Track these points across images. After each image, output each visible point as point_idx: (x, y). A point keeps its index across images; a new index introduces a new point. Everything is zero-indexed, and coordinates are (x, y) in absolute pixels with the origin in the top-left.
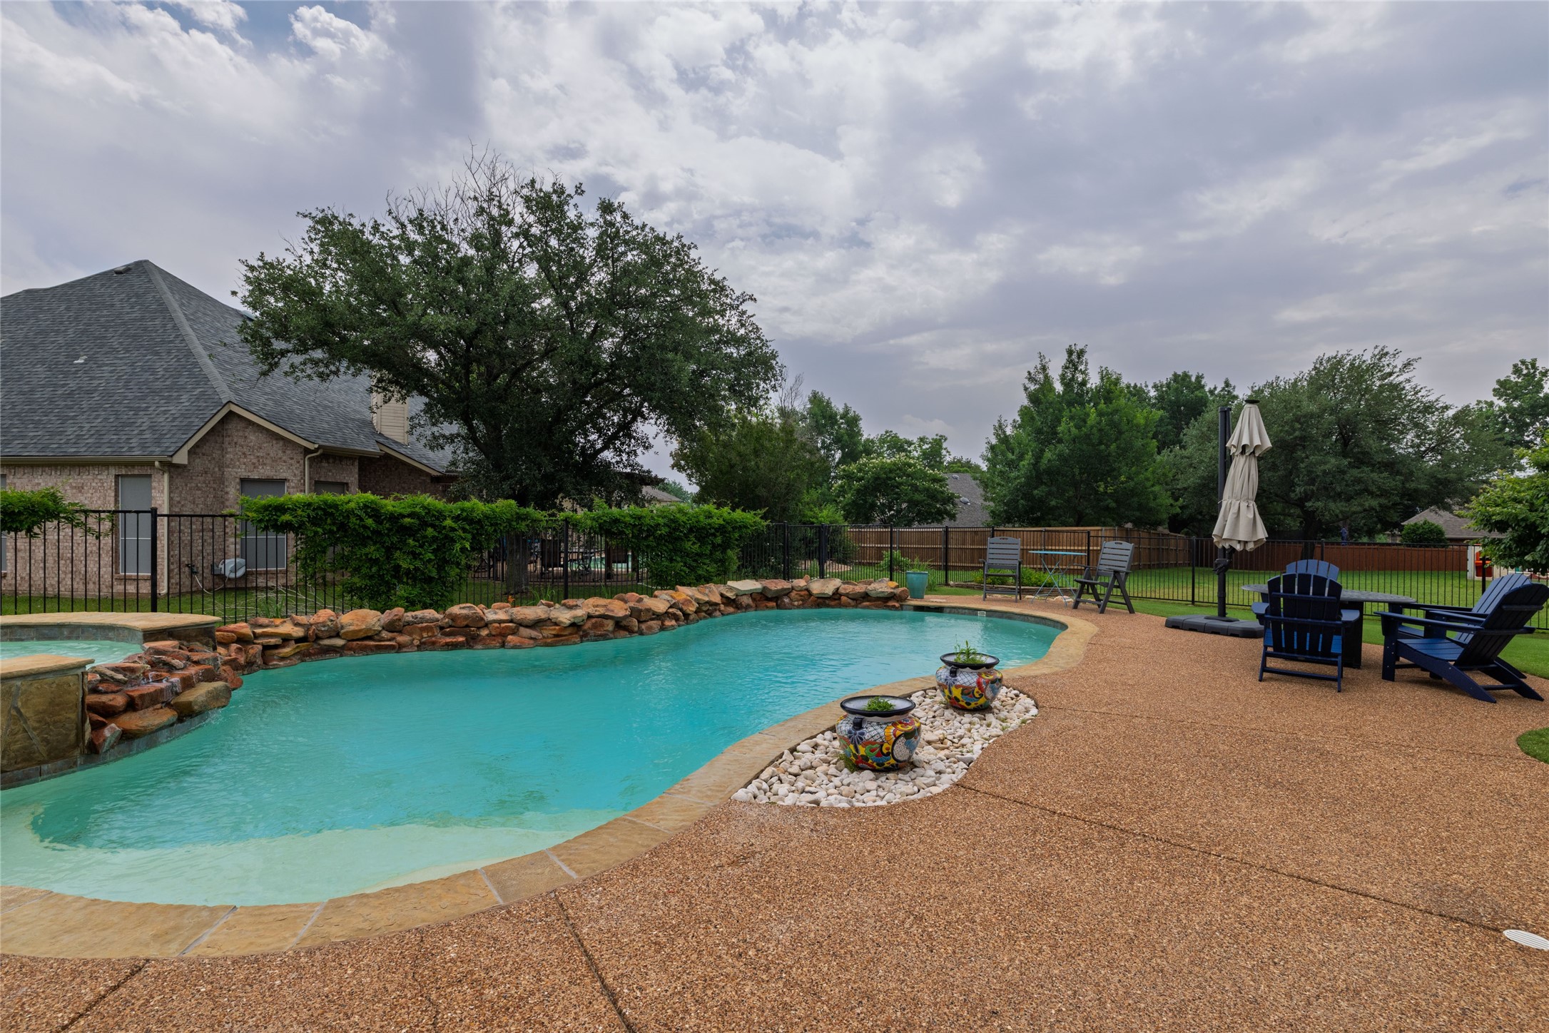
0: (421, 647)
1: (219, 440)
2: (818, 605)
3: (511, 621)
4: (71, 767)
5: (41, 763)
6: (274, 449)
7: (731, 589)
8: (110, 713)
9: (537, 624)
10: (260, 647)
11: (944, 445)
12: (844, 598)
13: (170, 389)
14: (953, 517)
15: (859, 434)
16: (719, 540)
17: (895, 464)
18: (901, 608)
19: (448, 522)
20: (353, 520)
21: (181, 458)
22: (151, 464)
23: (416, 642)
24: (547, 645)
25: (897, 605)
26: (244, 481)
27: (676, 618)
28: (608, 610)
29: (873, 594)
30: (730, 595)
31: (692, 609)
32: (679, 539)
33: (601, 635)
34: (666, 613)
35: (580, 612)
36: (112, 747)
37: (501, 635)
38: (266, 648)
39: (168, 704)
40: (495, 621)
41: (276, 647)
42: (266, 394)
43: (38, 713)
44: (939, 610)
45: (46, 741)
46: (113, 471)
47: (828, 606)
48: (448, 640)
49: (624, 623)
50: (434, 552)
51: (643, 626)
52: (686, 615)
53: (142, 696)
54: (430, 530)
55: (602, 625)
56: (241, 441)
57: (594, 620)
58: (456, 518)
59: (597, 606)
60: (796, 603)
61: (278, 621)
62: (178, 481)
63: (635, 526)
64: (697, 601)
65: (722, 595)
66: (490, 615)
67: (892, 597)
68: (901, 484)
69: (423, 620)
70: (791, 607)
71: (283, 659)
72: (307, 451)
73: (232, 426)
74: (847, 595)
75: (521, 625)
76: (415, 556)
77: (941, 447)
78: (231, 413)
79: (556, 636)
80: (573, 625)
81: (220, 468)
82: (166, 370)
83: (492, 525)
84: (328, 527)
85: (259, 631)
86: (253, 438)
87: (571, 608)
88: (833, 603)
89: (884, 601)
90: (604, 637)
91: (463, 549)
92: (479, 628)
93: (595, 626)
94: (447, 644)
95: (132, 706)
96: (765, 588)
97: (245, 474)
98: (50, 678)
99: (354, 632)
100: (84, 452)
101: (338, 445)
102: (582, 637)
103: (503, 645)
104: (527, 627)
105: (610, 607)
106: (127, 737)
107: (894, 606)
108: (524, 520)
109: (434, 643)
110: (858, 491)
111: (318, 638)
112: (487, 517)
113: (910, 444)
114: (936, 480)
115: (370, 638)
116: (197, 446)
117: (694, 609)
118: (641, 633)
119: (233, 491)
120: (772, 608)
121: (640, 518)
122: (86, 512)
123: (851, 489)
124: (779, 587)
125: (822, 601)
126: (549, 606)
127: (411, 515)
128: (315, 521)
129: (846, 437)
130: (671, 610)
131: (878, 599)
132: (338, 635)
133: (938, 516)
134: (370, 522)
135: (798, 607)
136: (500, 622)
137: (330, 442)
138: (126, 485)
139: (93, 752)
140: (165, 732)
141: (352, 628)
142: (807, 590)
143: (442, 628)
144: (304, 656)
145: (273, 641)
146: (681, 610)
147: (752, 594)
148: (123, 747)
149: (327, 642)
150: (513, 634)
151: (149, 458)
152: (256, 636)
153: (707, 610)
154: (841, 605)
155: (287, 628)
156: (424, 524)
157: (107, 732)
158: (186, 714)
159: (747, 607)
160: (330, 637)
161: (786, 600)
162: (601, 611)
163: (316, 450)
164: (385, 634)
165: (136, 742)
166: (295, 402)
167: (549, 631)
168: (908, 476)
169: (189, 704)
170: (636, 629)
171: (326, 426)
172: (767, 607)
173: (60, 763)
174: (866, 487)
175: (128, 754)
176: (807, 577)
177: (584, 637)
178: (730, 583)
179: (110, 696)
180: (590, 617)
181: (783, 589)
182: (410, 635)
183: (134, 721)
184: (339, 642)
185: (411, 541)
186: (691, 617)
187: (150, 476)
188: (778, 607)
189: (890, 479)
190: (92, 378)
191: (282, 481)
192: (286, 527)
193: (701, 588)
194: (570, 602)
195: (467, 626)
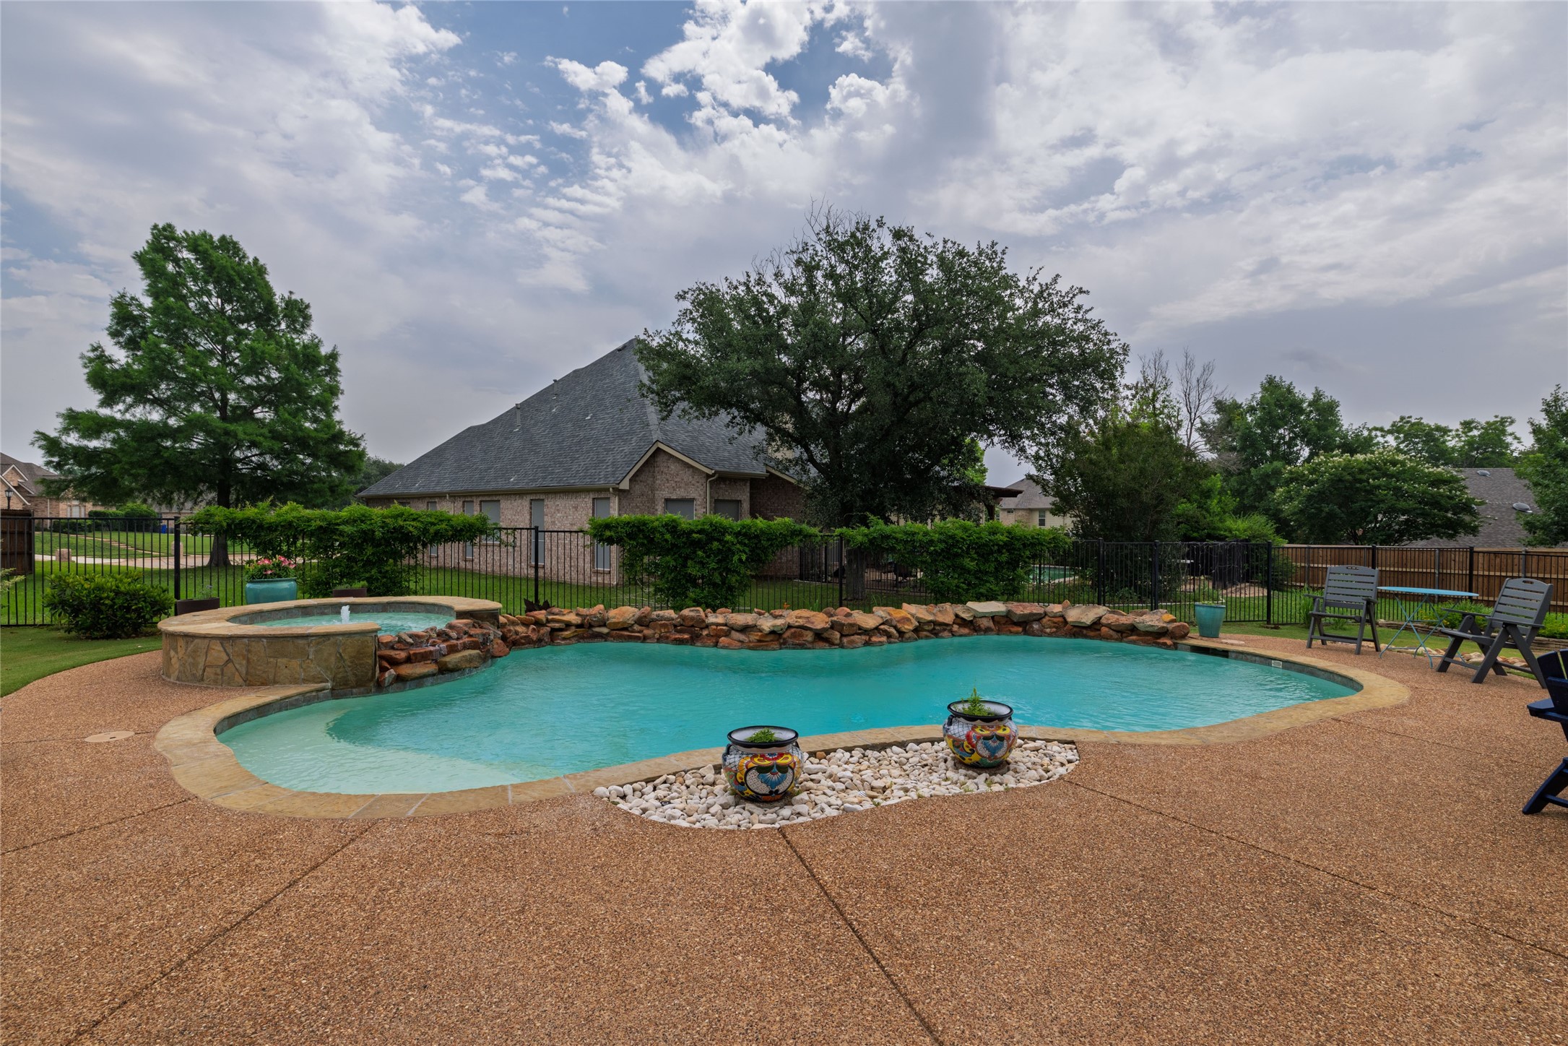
0: (659, 640)
1: (652, 470)
2: (1074, 635)
3: (725, 625)
4: (367, 693)
5: (352, 687)
6: (686, 475)
7: (969, 610)
8: (394, 663)
9: (745, 629)
10: (549, 629)
11: (1509, 429)
12: (1104, 629)
13: (628, 433)
14: (1474, 531)
15: (1335, 423)
16: (1004, 557)
17: (1370, 462)
18: (1175, 646)
19: (728, 538)
20: (658, 535)
21: (625, 485)
22: (607, 490)
23: (657, 636)
24: (750, 648)
25: (1169, 642)
26: (667, 501)
27: (889, 635)
28: (809, 622)
29: (1140, 627)
30: (966, 616)
31: (908, 627)
32: (956, 555)
33: (799, 645)
34: (877, 628)
35: (779, 622)
36: (391, 684)
37: (717, 636)
38: (553, 630)
39: (436, 662)
40: (713, 624)
41: (561, 630)
42: (688, 432)
43: (351, 657)
44: (1225, 654)
45: (356, 675)
46: (592, 496)
47: (1086, 637)
48: (678, 636)
49: (825, 635)
50: (719, 562)
51: (845, 640)
52: (901, 633)
53: (415, 654)
54: (716, 544)
55: (801, 635)
56: (665, 470)
57: (793, 630)
58: (738, 534)
59: (800, 617)
60: (1048, 630)
61: (566, 611)
62: (625, 502)
63: (907, 542)
64: (918, 620)
65: (957, 616)
66: (712, 619)
67: (1163, 633)
68: (1378, 487)
69: (662, 618)
70: (1041, 633)
71: (564, 639)
72: (708, 476)
73: (660, 459)
74: (1108, 626)
75: (733, 629)
76: (703, 564)
77: (1503, 432)
78: (658, 449)
79: (759, 641)
80: (772, 632)
81: (652, 491)
82: (629, 420)
83: (768, 540)
84: (640, 541)
85: (550, 617)
86: (674, 467)
87: (776, 617)
88: (1092, 634)
89: (1155, 637)
90: (802, 646)
91: (740, 560)
92: (702, 629)
93: (794, 636)
94: (675, 639)
95: (408, 660)
96: (1009, 612)
97: (668, 496)
98: (357, 637)
99: (615, 623)
100: (577, 482)
101: (732, 469)
102: (781, 644)
103: (716, 645)
104: (737, 631)
105: (813, 619)
106: (400, 679)
107: (1165, 644)
108: (798, 535)
109: (667, 638)
110: (1309, 498)
111: (591, 626)
112: (762, 532)
113: (1445, 431)
114: (1437, 481)
115: (625, 629)
116: (636, 475)
117: (911, 628)
118: (841, 646)
119: (660, 507)
120: (1017, 633)
121: (914, 534)
122: (500, 529)
123: (1298, 494)
124: (1027, 612)
125: (1079, 631)
126: (760, 614)
127: (699, 532)
128: (631, 536)
129: (1314, 430)
130: (882, 627)
131: (1147, 633)
132: (604, 625)
133: (1452, 528)
134: (668, 536)
135: (1050, 635)
136: (718, 625)
137: (726, 468)
138: (599, 504)
139: (380, 687)
140: (430, 679)
141: (614, 620)
142: (1063, 617)
143: (675, 626)
144: (580, 638)
145: (557, 625)
146: (895, 627)
147: (993, 617)
148: (400, 684)
149: (597, 629)
150: (726, 636)
151: (607, 486)
152: (548, 621)
153: (934, 629)
154: (1101, 638)
155: (572, 618)
156: (711, 539)
157: (387, 674)
158: (445, 671)
159: (987, 631)
160: (600, 626)
161: (1036, 626)
162: (801, 622)
163: (713, 475)
164: (636, 627)
165: (408, 683)
166: (709, 437)
167: (754, 637)
168: (1392, 476)
169: (446, 663)
170: (837, 642)
171: (726, 454)
172: (1011, 632)
173: (362, 689)
174: (1320, 493)
175: (403, 690)
176: (1067, 602)
177: (784, 644)
178: (970, 604)
179: (398, 652)
180: (790, 627)
181: (1032, 614)
182: (654, 629)
183: (406, 670)
184: (605, 630)
185: (700, 553)
186: (907, 636)
187: (609, 498)
188: (1026, 632)
189: (1361, 481)
190: (592, 429)
191: (692, 500)
192: (610, 541)
193: (931, 607)
194: (778, 612)
195: (693, 626)
